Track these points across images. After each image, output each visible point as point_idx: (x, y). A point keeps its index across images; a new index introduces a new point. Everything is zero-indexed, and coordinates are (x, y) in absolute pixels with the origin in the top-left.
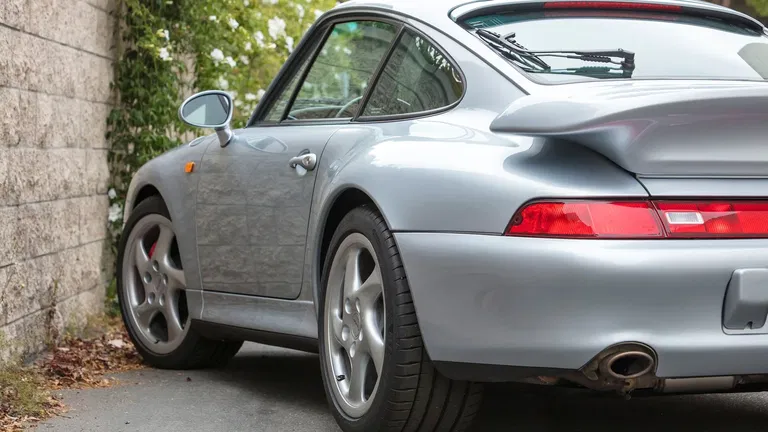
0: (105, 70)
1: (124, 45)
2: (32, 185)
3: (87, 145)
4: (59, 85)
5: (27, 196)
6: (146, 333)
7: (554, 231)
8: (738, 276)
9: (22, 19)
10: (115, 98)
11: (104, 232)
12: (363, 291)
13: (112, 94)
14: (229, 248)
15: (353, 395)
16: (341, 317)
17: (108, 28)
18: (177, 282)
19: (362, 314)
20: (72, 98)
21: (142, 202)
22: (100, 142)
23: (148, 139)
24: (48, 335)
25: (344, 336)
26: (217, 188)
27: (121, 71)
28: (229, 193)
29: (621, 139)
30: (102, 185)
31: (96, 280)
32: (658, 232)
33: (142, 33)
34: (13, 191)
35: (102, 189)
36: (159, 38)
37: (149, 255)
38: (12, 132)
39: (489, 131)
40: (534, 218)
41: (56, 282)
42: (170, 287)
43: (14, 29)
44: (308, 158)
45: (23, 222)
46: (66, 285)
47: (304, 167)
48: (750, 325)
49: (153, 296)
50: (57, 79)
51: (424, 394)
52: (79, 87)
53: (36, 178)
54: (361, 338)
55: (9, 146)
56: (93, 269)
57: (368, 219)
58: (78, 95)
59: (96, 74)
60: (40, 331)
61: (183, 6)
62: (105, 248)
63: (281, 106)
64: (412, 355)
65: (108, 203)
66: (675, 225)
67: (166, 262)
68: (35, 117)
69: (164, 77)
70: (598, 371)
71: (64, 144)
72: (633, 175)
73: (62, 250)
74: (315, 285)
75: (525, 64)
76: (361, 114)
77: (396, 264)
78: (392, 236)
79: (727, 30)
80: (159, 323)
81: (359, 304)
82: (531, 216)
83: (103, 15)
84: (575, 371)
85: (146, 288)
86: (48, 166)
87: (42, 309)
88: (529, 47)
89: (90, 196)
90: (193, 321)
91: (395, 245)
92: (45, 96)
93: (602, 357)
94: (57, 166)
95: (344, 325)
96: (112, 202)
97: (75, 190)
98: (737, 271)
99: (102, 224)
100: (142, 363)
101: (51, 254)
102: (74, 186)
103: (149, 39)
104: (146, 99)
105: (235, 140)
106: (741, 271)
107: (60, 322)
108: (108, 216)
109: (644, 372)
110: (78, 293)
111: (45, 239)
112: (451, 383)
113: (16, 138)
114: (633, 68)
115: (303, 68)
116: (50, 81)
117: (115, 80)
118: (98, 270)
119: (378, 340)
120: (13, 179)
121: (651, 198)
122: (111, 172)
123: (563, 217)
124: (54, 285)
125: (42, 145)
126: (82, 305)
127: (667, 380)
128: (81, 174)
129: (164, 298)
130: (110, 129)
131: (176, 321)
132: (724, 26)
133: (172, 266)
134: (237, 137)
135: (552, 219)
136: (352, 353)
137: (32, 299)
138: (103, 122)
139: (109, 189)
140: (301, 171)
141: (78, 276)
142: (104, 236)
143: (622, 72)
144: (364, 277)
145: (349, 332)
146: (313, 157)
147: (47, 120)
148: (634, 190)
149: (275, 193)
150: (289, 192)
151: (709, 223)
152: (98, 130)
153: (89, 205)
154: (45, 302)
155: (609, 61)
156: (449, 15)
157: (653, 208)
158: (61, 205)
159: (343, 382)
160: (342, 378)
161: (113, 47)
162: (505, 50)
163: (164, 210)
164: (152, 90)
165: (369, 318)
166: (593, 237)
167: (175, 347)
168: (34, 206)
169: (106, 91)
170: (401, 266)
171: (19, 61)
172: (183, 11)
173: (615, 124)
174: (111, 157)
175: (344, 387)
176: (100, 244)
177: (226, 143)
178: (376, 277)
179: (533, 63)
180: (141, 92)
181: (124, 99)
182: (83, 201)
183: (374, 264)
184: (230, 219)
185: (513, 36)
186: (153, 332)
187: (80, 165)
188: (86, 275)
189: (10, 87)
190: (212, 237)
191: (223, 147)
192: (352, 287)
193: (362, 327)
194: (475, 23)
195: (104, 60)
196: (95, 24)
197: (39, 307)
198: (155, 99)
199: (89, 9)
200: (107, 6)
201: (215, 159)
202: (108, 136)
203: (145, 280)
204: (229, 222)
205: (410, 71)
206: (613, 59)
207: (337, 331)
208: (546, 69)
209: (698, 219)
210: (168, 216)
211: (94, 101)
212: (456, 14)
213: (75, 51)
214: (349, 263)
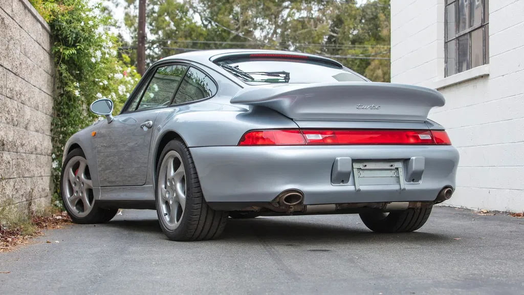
0: (50, 101)
1: (58, 91)
2: (22, 145)
3: (43, 133)
4: (32, 103)
5: (20, 149)
6: (74, 209)
7: (259, 143)
8: (337, 160)
9: (19, 71)
10: (54, 114)
11: (50, 172)
12: (175, 176)
13: (53, 111)
14: (110, 171)
15: (171, 221)
16: (166, 188)
17: (51, 82)
18: (88, 185)
19: (175, 185)
20: (38, 110)
21: (72, 151)
22: (48, 133)
23: (69, 131)
24: (29, 213)
25: (167, 196)
26: (104, 144)
27: (57, 102)
28: (109, 147)
29: (286, 103)
30: (50, 152)
31: (47, 193)
32: (303, 142)
33: (66, 84)
34: (15, 146)
35: (49, 154)
36: (75, 87)
37: (75, 174)
38: (15, 119)
39: (230, 104)
40: (250, 139)
41: (33, 190)
42: (85, 187)
43: (15, 74)
44: (149, 123)
45: (19, 160)
46: (35, 193)
47: (147, 127)
48: (343, 181)
49: (77, 192)
50: (31, 100)
51: (203, 218)
52: (40, 106)
53: (24, 142)
54: (175, 195)
55: (14, 125)
56: (46, 188)
57: (178, 143)
58: (40, 109)
59: (47, 102)
60: (26, 211)
61: (83, 74)
62: (51, 180)
63: (134, 105)
64: (198, 200)
65: (51, 160)
66: (310, 140)
67: (83, 176)
68: (23, 115)
69: (76, 104)
70: (279, 203)
71: (35, 130)
72: (292, 119)
73: (34, 177)
74: (154, 177)
75: (244, 78)
76: (171, 104)
77: (190, 162)
78: (188, 150)
79: (327, 67)
80: (80, 204)
81: (174, 181)
82: (249, 137)
83: (50, 77)
84: (269, 203)
85: (74, 189)
86: (28, 138)
87: (26, 201)
88: (245, 71)
89: (45, 155)
90: (96, 201)
91: (190, 154)
92: (27, 107)
93: (280, 196)
94: (32, 138)
95: (167, 191)
96: (53, 160)
97: (39, 151)
98: (337, 158)
99: (49, 169)
100: (72, 222)
101: (30, 177)
102: (39, 149)
103: (70, 87)
104: (68, 114)
105: (115, 120)
106: (339, 158)
107: (34, 208)
108: (52, 166)
109: (298, 202)
110: (40, 197)
111: (28, 170)
112: (214, 212)
113: (16, 123)
114: (289, 79)
115: (145, 87)
116: (29, 100)
117: (55, 106)
118: (48, 189)
119: (182, 196)
120: (15, 140)
121: (300, 129)
122: (53, 147)
123: (262, 138)
124: (31, 191)
125: (26, 128)
126: (42, 204)
127: (308, 206)
128: (41, 145)
129: (82, 193)
130: (53, 127)
131: (88, 202)
132: (325, 65)
133: (85, 178)
134: (115, 119)
135: (258, 139)
136: (171, 202)
137: (22, 195)
138: (50, 124)
139: (52, 154)
140: (145, 129)
141: (40, 190)
142: (50, 175)
143: (284, 81)
144: (175, 170)
145: (169, 194)
146: (151, 122)
147: (29, 117)
148: (293, 125)
149: (131, 144)
150: (137, 143)
151: (324, 139)
152: (47, 127)
153: (44, 159)
154: (27, 198)
155: (279, 76)
156: (209, 59)
157: (301, 133)
158: (33, 156)
159: (167, 216)
160: (166, 214)
161: (54, 91)
162: (234, 73)
163: (82, 154)
164: (71, 110)
165: (179, 186)
166: (274, 145)
167: (87, 214)
168: (23, 154)
169: (51, 110)
170: (193, 163)
171: (17, 89)
172: (83, 76)
173: (283, 98)
174: (53, 139)
175: (167, 218)
176: (49, 177)
177: (110, 122)
178: (181, 169)
179: (247, 77)
180: (66, 111)
181: (58, 115)
182: (42, 157)
183: (180, 163)
184: (110, 158)
185: (238, 66)
186: (77, 209)
187: (41, 140)
188: (44, 190)
189: (14, 100)
190: (103, 166)
191: (109, 123)
192: (170, 173)
193: (176, 191)
194: (221, 63)
195: (50, 97)
196: (46, 79)
197: (25, 200)
198: (73, 114)
199: (44, 73)
200: (51, 72)
201: (103, 131)
202: (51, 130)
203: (73, 185)
204: (110, 160)
205: (191, 90)
206: (280, 75)
207: (164, 194)
208: (253, 79)
209: (320, 137)
210: (84, 156)
211: (46, 114)
212: (213, 59)
213: (39, 90)
214: (169, 163)
